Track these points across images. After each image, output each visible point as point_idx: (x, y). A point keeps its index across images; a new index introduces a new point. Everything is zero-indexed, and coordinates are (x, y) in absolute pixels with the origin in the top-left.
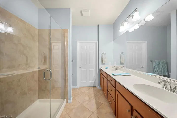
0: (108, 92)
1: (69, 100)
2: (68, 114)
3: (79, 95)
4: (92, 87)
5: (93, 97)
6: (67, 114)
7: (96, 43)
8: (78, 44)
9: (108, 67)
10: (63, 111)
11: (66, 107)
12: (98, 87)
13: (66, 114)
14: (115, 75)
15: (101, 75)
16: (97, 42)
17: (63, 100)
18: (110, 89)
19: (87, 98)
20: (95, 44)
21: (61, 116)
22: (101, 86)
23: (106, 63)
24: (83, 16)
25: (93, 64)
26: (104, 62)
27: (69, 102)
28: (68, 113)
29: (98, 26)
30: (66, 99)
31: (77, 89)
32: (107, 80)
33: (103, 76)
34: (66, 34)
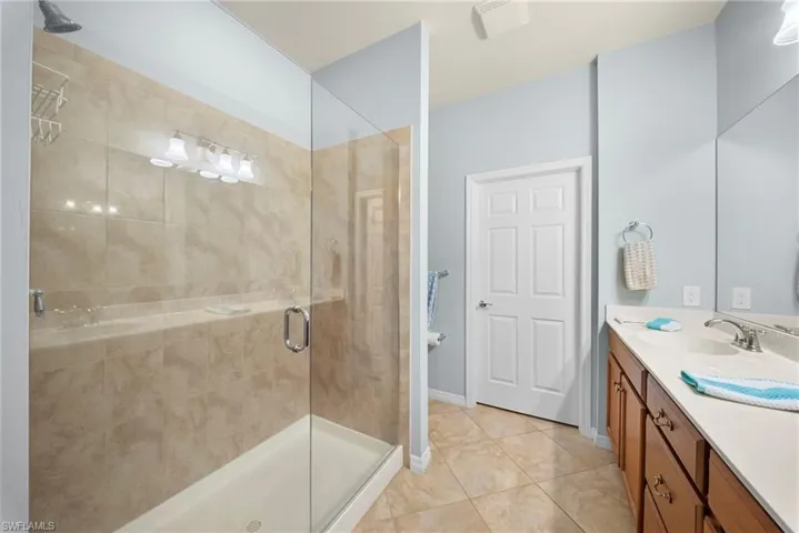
0: (647, 490)
1: (412, 456)
2: (396, 524)
3: (467, 444)
4: (551, 425)
5: (546, 486)
6: (391, 524)
7: (579, 171)
8: (475, 191)
9: (667, 321)
10: (380, 497)
11: (394, 484)
12: (593, 434)
13: (387, 520)
14: (709, 388)
15: (610, 365)
16: (587, 162)
17: (387, 445)
18: (662, 481)
19: (509, 480)
20: (572, 177)
21: (367, 517)
22: (610, 434)
23: (652, 295)
24: (489, 36)
25: (557, 294)
26: (633, 284)
27: (412, 463)
28: (396, 520)
29: (595, 63)
30: (400, 447)
31: (464, 409)
32: (646, 412)
33: (623, 373)
34: (402, 149)
